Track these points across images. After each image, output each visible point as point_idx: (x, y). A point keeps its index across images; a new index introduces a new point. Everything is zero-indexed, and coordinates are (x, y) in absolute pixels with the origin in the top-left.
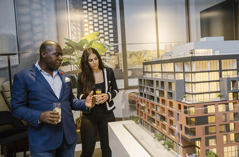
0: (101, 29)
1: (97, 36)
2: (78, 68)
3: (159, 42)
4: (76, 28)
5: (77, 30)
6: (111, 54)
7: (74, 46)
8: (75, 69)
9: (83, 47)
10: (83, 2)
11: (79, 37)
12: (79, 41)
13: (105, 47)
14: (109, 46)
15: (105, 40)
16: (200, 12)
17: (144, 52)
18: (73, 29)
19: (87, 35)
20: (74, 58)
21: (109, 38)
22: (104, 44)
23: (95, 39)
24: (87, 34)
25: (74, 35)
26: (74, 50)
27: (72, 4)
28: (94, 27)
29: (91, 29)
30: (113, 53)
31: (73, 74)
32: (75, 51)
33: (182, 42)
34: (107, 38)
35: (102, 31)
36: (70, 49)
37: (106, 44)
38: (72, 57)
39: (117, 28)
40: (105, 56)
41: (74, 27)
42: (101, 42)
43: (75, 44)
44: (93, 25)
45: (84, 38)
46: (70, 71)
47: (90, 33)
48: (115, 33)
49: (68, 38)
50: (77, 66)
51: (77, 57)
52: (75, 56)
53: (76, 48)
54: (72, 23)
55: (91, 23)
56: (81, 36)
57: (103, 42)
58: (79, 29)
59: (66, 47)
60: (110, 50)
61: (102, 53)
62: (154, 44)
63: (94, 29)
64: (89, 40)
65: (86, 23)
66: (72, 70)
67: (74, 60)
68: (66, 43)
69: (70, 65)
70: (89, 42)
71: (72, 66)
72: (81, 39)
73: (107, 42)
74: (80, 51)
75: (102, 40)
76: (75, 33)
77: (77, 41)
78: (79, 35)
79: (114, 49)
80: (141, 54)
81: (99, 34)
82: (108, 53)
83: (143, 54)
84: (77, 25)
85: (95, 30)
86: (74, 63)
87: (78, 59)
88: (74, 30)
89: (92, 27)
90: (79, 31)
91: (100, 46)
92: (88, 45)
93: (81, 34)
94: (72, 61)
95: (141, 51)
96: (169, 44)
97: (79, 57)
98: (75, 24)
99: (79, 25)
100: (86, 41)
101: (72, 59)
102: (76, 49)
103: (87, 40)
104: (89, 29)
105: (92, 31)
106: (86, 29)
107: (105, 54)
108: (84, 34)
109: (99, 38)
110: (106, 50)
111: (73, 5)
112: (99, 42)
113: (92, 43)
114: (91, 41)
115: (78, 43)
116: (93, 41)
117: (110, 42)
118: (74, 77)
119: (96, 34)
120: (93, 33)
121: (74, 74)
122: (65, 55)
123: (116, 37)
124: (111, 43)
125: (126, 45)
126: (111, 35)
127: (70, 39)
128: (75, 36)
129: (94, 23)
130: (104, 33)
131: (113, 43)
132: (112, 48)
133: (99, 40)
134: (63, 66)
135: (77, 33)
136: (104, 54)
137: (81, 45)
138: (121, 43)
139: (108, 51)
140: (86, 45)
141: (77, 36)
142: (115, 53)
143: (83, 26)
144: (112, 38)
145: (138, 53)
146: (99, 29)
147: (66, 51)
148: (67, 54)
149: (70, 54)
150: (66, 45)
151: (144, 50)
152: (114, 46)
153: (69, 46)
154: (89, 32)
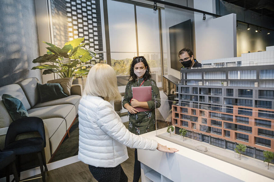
0: (86, 35)
1: (82, 42)
2: (62, 77)
3: (139, 51)
4: (59, 32)
5: (61, 35)
6: (96, 61)
7: (57, 51)
8: (59, 77)
9: (67, 53)
10: (66, 4)
11: (63, 42)
12: (63, 47)
13: (90, 54)
14: (94, 53)
15: (90, 47)
16: (169, 28)
17: (127, 61)
18: (55, 33)
19: (72, 41)
20: (57, 66)
21: (95, 45)
22: (89, 51)
23: (79, 45)
24: (71, 39)
25: (57, 39)
26: (57, 56)
27: (54, 4)
28: (79, 33)
29: (76, 35)
30: (98, 60)
31: (56, 83)
32: (58, 58)
33: (157, 53)
34: (92, 45)
35: (86, 38)
36: (53, 55)
37: (91, 51)
38: (55, 64)
39: (101, 36)
40: (91, 64)
41: (56, 31)
42: (86, 49)
43: (59, 50)
44: (78, 30)
45: (68, 44)
46: (54, 79)
47: (75, 39)
48: (100, 40)
49: (50, 43)
50: (61, 74)
51: (61, 64)
52: (58, 63)
53: (60, 54)
54: (55, 25)
55: (76, 27)
56: (64, 42)
57: (88, 49)
58: (63, 34)
59: (47, 53)
60: (95, 58)
61: (87, 60)
62: (135, 53)
63: (78, 35)
64: (74, 46)
65: (70, 27)
66: (56, 78)
67: (58, 67)
68: (48, 48)
69: (53, 73)
70: (74, 48)
71: (56, 74)
72: (64, 44)
73: (92, 50)
74: (63, 57)
75: (87, 47)
76: (58, 37)
77: (61, 46)
78: (63, 40)
79: (99, 56)
80: (124, 62)
81: (84, 40)
82: (94, 60)
83: (126, 62)
84: (60, 29)
85: (80, 36)
86: (58, 71)
87: (62, 66)
88: (57, 34)
89: (76, 32)
90: (62, 36)
91: (85, 53)
92: (73, 51)
93: (65, 38)
94: (55, 69)
95: (124, 60)
96: (147, 54)
97: (63, 65)
98: (57, 27)
99: (62, 29)
100: (70, 47)
101: (55, 66)
102: (59, 56)
103: (72, 45)
104: (74, 35)
105: (76, 37)
106: (71, 34)
107: (91, 61)
108: (68, 39)
109: (84, 44)
110: (91, 57)
111: (55, 6)
112: (84, 48)
113: (77, 49)
114: (76, 47)
115: (61, 48)
116: (78, 47)
117: (95, 49)
118: (58, 86)
119: (82, 40)
120: (77, 38)
121: (58, 83)
122: (47, 62)
123: (100, 45)
124: (96, 51)
125: (110, 53)
126: (96, 43)
127: (53, 43)
128: (58, 41)
129: (79, 28)
130: (88, 40)
131: (98, 51)
132: (98, 56)
133: (84, 47)
134: (45, 74)
135: (61, 38)
136: (89, 61)
137: (65, 51)
138: (106, 51)
139: (93, 59)
140: (70, 51)
141: (60, 41)
142: (100, 61)
143: (67, 31)
144: (97, 45)
145: (121, 62)
146: (85, 35)
147: (49, 57)
148: (49, 60)
149: (53, 60)
150: (48, 51)
151: (126, 59)
152: (99, 54)
153: (52, 52)
154: (73, 37)
